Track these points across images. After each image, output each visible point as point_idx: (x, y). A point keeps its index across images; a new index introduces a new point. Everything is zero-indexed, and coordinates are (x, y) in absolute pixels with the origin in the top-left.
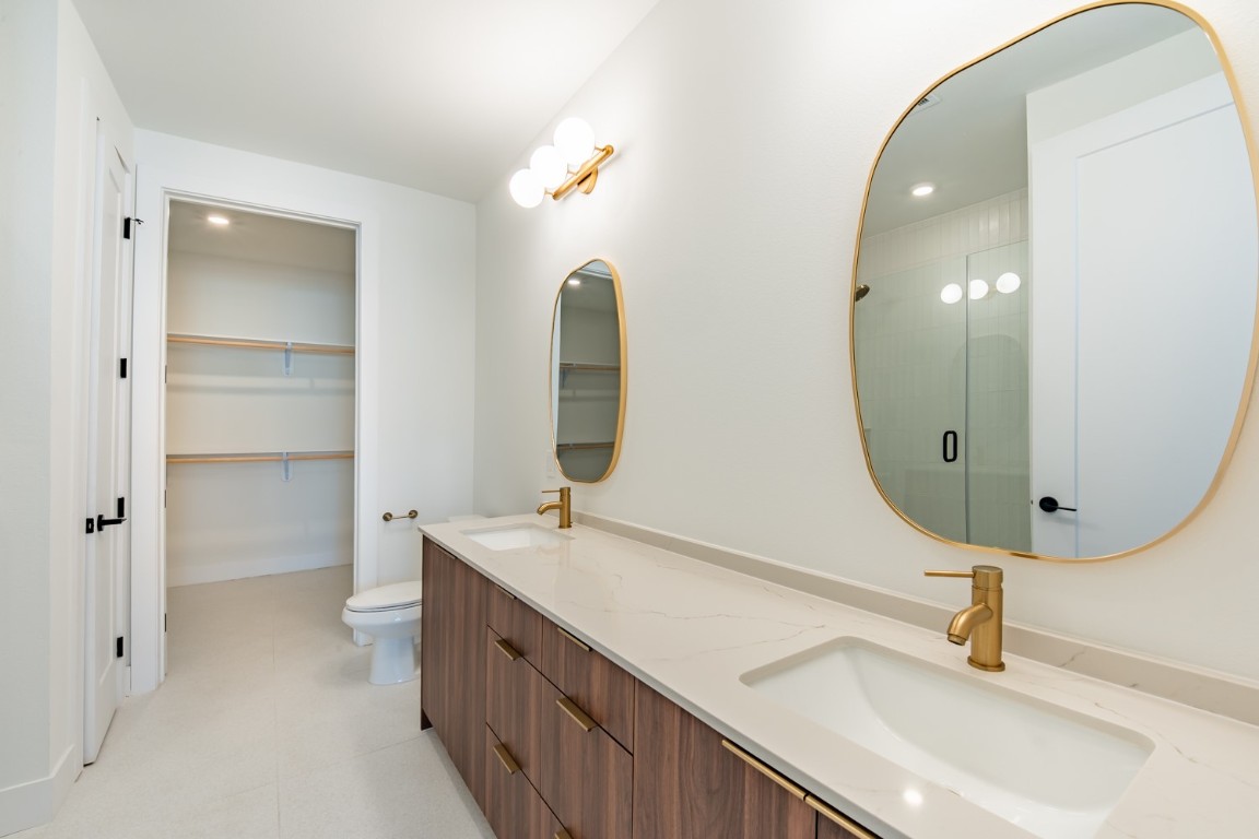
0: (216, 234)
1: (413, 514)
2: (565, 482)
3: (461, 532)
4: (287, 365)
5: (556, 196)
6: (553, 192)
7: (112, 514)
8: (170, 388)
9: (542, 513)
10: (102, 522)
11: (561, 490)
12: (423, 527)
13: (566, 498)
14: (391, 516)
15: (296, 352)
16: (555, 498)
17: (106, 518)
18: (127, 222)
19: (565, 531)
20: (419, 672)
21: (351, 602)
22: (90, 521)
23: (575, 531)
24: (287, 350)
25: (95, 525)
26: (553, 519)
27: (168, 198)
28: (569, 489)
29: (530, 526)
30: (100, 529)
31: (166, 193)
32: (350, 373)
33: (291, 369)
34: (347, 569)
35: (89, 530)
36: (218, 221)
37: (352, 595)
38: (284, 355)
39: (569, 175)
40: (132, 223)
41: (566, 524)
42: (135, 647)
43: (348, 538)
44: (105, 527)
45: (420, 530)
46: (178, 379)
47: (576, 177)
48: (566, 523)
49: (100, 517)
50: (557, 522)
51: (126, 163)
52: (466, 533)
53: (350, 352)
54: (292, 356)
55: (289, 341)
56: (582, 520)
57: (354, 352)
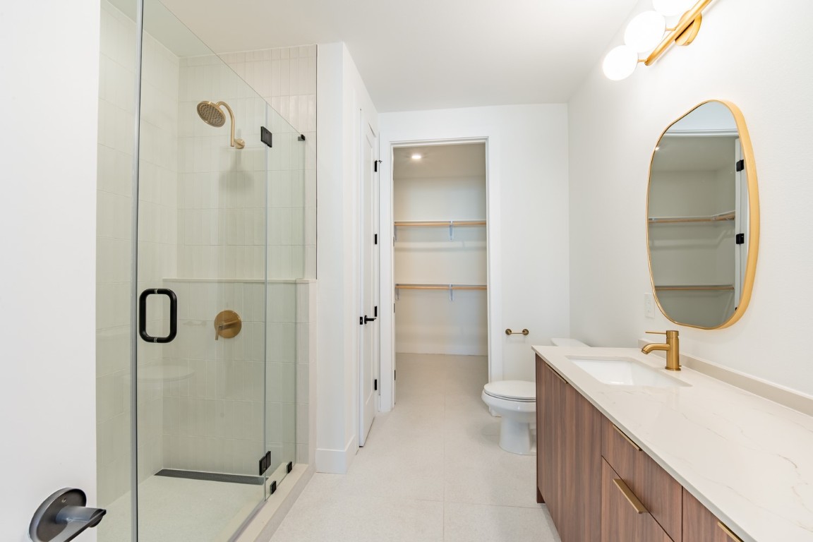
0: (414, 166)
1: (525, 332)
2: (673, 326)
3: (567, 357)
4: (451, 235)
5: (647, 62)
6: (646, 58)
7: (371, 316)
8: (396, 250)
9: (647, 353)
10: (367, 320)
11: (667, 333)
12: (535, 347)
13: (674, 341)
14: (511, 331)
15: (455, 226)
16: (662, 340)
17: (368, 317)
18: (376, 162)
19: (673, 373)
20: (534, 450)
21: (487, 387)
22: (361, 318)
23: (685, 375)
24: (451, 226)
25: (364, 320)
26: (659, 360)
27: (392, 146)
28: (677, 333)
29: (631, 361)
30: (365, 323)
31: (392, 144)
32: (484, 237)
33: (453, 237)
34: (484, 358)
35: (361, 323)
36: (416, 157)
37: (487, 382)
38: (449, 229)
39: (668, 33)
40: (378, 163)
41: (674, 366)
42: (381, 385)
43: (484, 340)
44: (368, 322)
45: (533, 348)
46: (399, 245)
47: (674, 33)
48: (674, 364)
49: (366, 316)
50: (665, 364)
51: (375, 132)
52: (570, 358)
53: (483, 224)
54: (453, 229)
55: (452, 220)
56: (692, 364)
57: (486, 224)
